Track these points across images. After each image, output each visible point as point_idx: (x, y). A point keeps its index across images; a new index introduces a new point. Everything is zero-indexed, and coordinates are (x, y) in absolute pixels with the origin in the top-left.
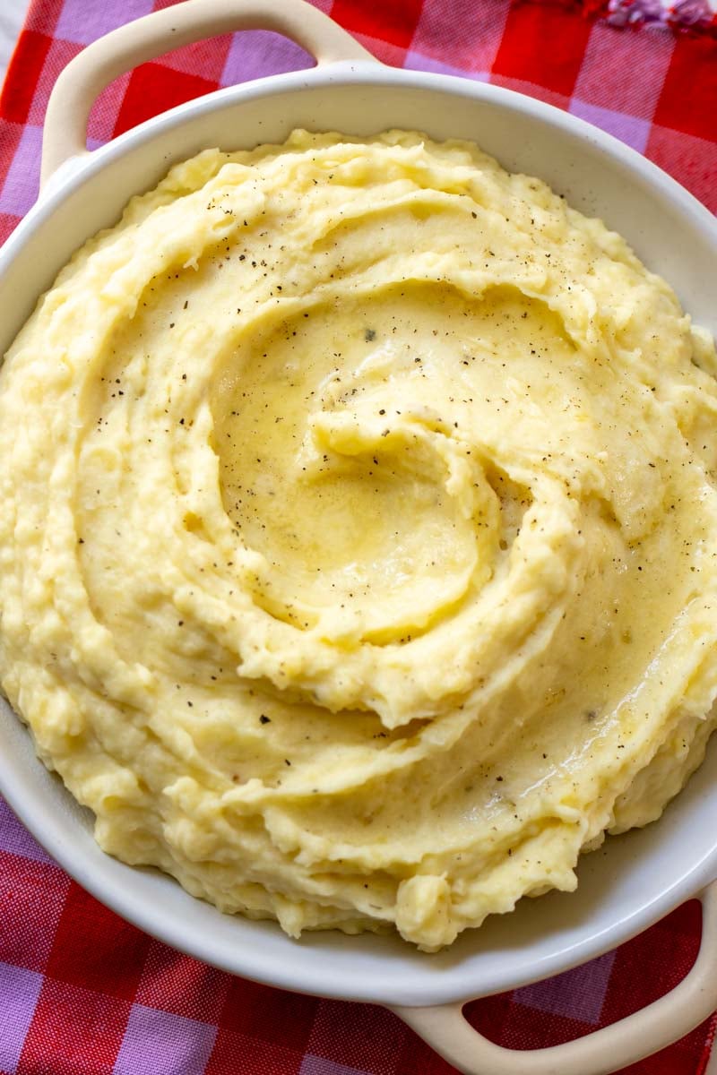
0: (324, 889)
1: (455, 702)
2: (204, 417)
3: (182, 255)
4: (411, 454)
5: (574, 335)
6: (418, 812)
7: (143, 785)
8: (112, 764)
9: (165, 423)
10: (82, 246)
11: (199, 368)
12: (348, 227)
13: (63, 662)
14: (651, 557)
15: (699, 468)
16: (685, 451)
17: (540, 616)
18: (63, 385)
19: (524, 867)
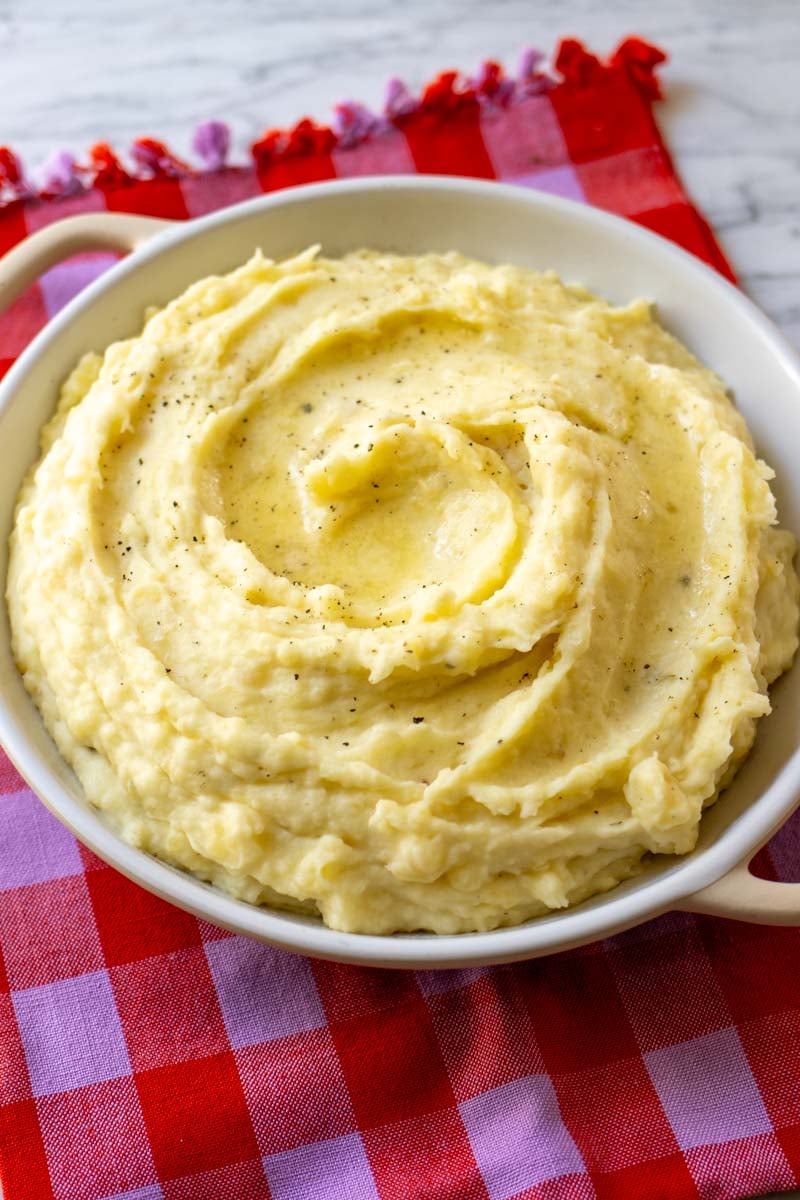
0: (561, 831)
1: (567, 603)
2: (212, 525)
3: (114, 424)
4: (401, 454)
5: (471, 318)
6: (598, 726)
7: (348, 840)
8: (308, 842)
9: (181, 547)
10: (21, 486)
11: (184, 493)
13: (214, 773)
14: (647, 440)
15: (638, 359)
16: (617, 353)
17: (590, 503)
18: (77, 559)
19: (717, 713)
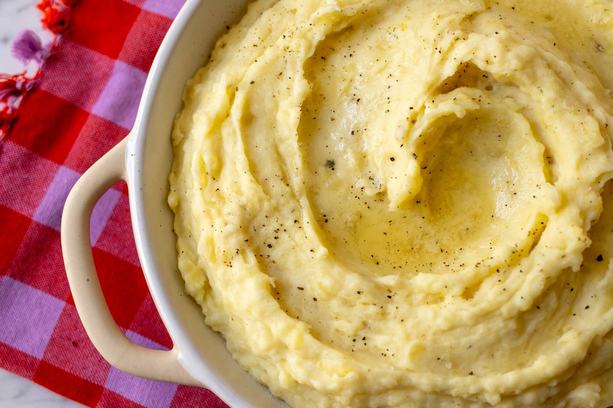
2: (387, 280)
11: (353, 281)
12: (253, 169)
